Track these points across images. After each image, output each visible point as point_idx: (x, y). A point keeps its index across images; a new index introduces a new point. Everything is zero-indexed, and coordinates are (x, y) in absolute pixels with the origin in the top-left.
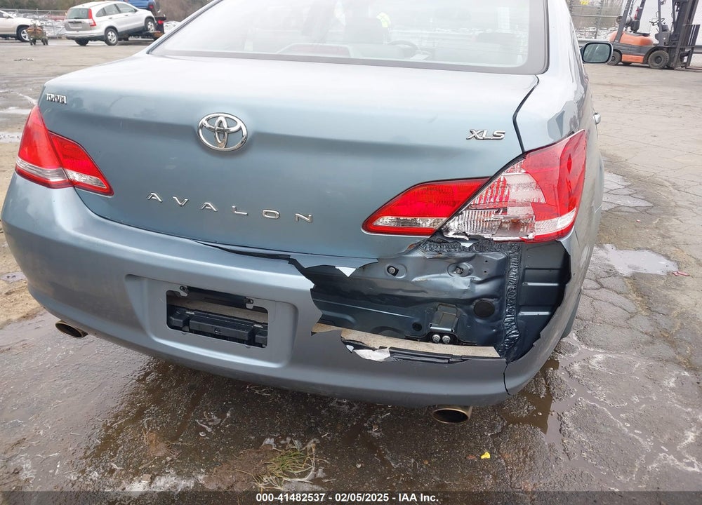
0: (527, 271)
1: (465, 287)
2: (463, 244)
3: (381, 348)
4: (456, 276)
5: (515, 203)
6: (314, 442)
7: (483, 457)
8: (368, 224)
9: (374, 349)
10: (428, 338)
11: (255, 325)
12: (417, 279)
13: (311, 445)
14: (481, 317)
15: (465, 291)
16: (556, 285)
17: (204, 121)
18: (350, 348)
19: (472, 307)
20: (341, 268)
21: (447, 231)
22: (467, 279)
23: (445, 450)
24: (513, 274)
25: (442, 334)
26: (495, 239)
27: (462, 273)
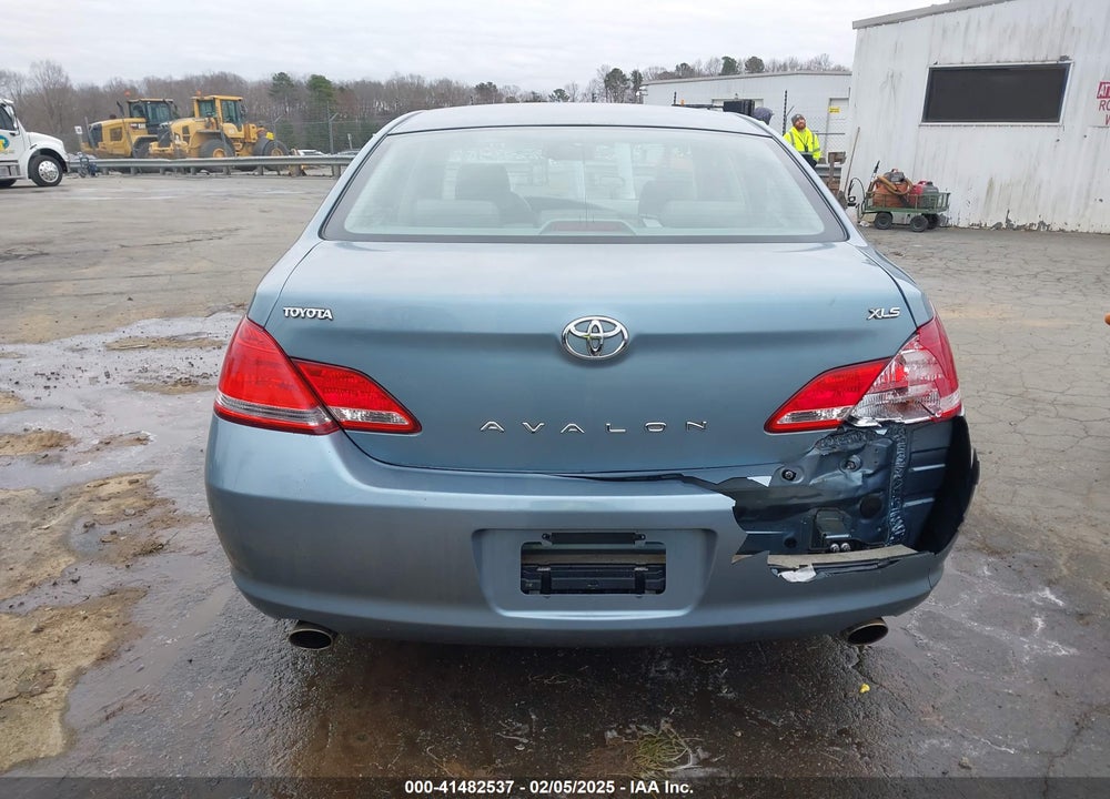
0: (913, 455)
1: (860, 483)
3: (801, 566)
4: (848, 472)
5: (914, 383)
6: (667, 722)
7: (863, 690)
8: (770, 425)
9: (795, 570)
11: (637, 569)
12: (814, 481)
14: (866, 517)
15: (858, 488)
16: (943, 465)
17: (571, 327)
18: (775, 572)
19: (858, 506)
20: (754, 479)
21: (855, 419)
22: (859, 474)
23: (818, 694)
24: (899, 462)
25: (839, 542)
26: (906, 422)
27: (853, 468)
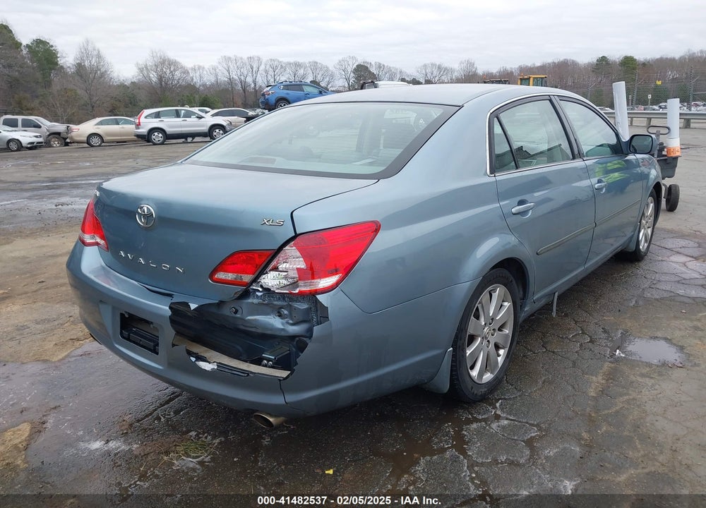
1: (282, 327)
2: (257, 293)
3: (215, 362)
4: (278, 318)
7: (327, 472)
8: (212, 277)
9: (210, 362)
10: (258, 362)
12: (249, 318)
13: (217, 441)
17: (139, 209)
18: (193, 359)
19: (295, 342)
20: (189, 304)
22: (284, 321)
27: (280, 316)
